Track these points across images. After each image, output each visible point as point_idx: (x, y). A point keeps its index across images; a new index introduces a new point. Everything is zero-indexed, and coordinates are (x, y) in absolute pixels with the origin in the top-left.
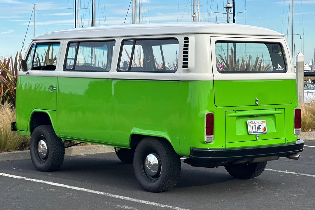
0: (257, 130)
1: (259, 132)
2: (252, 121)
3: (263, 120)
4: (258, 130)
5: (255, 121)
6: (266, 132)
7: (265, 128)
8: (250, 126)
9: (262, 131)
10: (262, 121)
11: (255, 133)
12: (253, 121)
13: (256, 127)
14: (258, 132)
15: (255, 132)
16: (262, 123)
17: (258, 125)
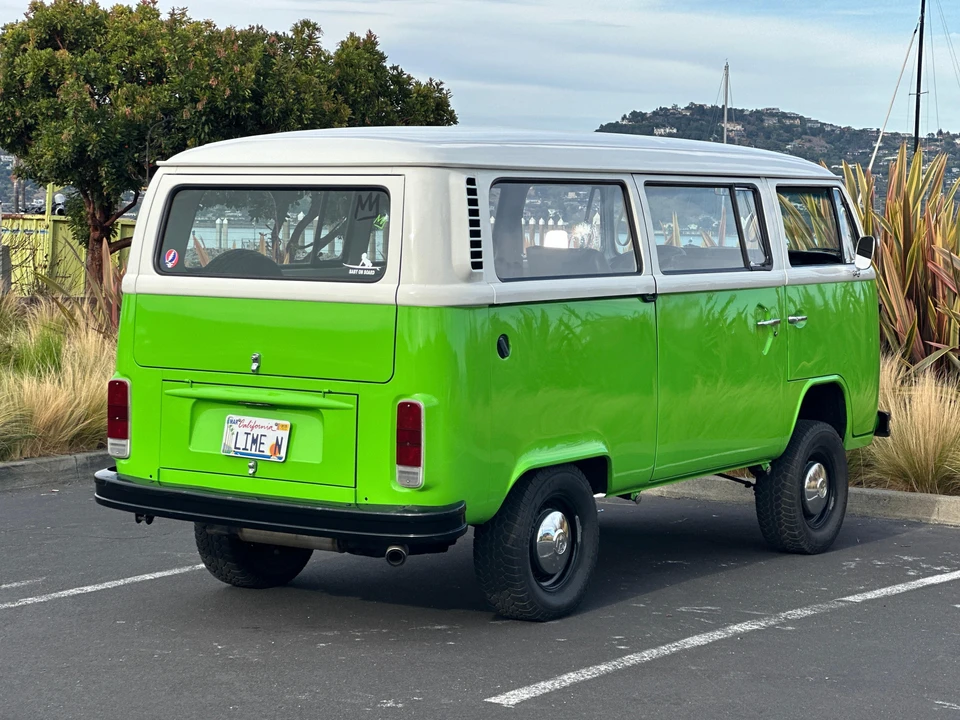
0: (248, 447)
1: (257, 453)
2: (242, 418)
3: (278, 422)
4: (254, 447)
5: (253, 419)
6: (280, 458)
7: (277, 446)
8: (230, 433)
9: (267, 453)
10: (276, 425)
11: (241, 454)
12: (247, 419)
13: (250, 437)
14: (253, 452)
15: (241, 451)
16: (275, 428)
17: (256, 432)
